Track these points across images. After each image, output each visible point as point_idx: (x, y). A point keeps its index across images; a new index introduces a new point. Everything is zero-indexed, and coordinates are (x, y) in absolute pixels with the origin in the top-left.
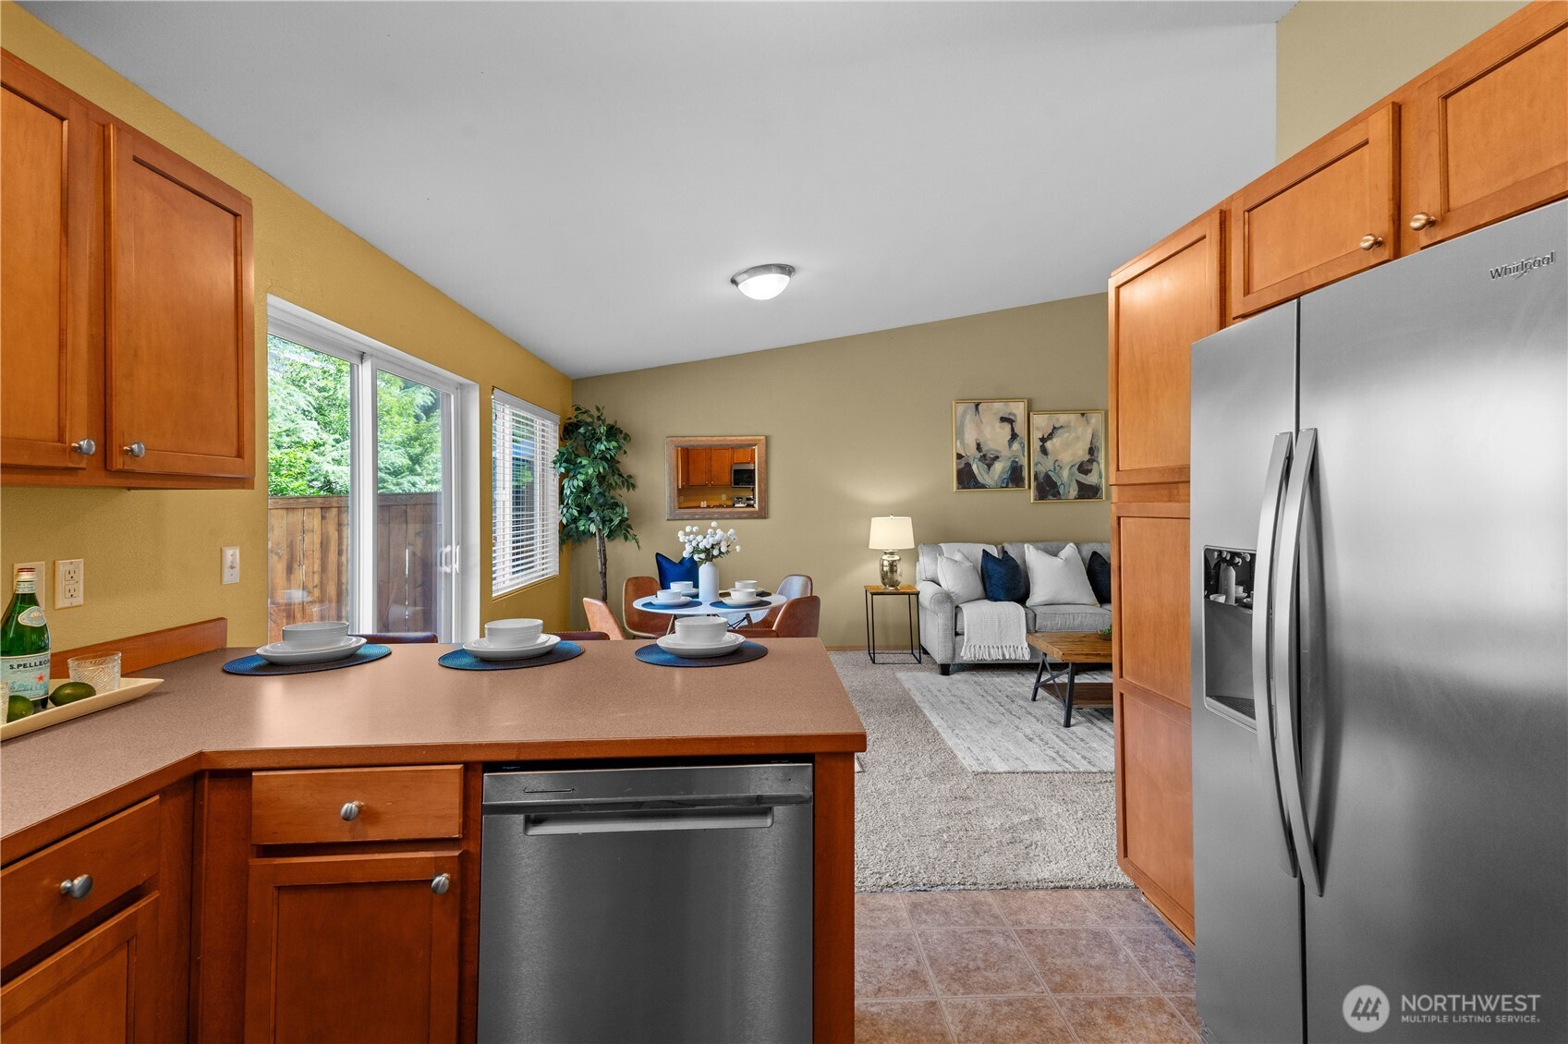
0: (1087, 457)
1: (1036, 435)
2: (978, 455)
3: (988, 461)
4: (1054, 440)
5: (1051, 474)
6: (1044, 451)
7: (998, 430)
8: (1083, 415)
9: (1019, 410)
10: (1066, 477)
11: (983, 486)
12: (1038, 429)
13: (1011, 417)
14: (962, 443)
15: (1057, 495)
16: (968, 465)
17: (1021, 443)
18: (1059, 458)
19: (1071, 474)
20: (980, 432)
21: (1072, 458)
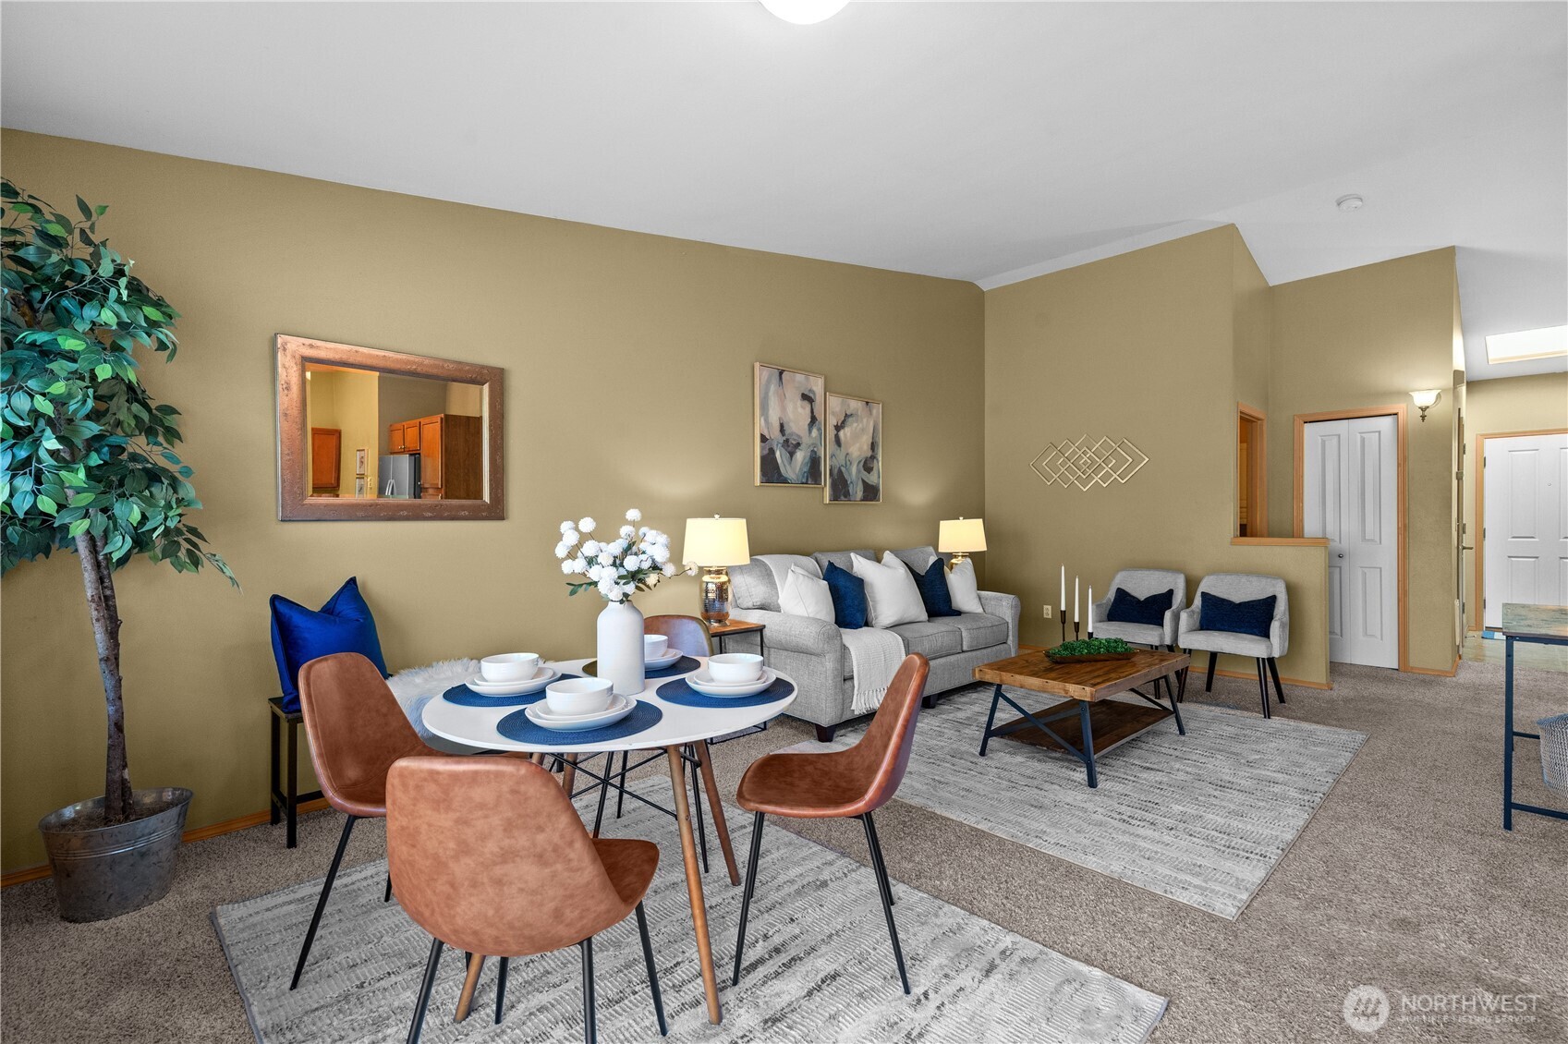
0: (869, 454)
1: (832, 421)
2: (782, 439)
3: (791, 447)
4: (846, 429)
5: (843, 469)
6: (838, 442)
7: (800, 410)
8: (867, 403)
9: (817, 386)
10: (854, 473)
11: (785, 481)
12: (833, 413)
13: (811, 395)
14: (766, 421)
15: (847, 494)
16: (772, 451)
17: (819, 429)
18: (850, 450)
19: (858, 471)
20: (783, 409)
21: (859, 453)
